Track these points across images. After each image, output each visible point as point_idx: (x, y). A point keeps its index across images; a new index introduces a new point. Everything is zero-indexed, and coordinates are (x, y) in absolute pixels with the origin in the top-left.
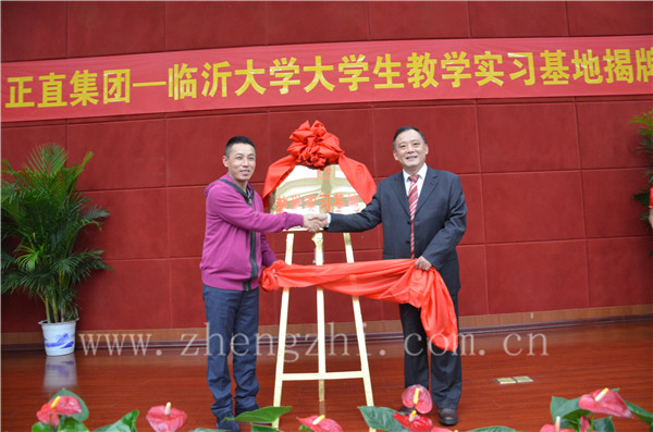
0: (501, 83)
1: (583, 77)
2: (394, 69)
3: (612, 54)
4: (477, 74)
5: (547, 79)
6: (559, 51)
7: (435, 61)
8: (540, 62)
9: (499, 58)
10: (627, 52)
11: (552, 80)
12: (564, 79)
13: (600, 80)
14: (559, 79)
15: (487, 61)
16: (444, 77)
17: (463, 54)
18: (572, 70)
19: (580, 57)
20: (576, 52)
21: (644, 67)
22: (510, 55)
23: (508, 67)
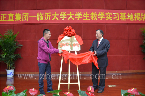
0: (111, 20)
1: (129, 19)
3: (136, 14)
4: (106, 17)
5: (122, 19)
6: (124, 13)
7: (97, 14)
8: (120, 15)
9: (111, 14)
10: (139, 14)
12: (125, 19)
13: (133, 20)
15: (108, 15)
16: (99, 18)
18: (127, 17)
19: (129, 14)
20: (128, 13)
21: (143, 17)
22: (113, 13)
23: (113, 16)
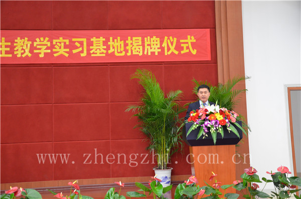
0: (67, 55)
1: (114, 52)
2: (6, 46)
3: (132, 39)
4: (54, 50)
5: (93, 53)
6: (101, 38)
7: (31, 42)
8: (90, 44)
9: (67, 42)
10: (140, 38)
11: (96, 53)
12: (103, 53)
13: (123, 54)
14: (100, 53)
15: (60, 43)
16: (35, 51)
17: (47, 39)
18: (108, 48)
19: (113, 41)
20: (111, 38)
21: (149, 47)
22: (73, 39)
23: (72, 46)
